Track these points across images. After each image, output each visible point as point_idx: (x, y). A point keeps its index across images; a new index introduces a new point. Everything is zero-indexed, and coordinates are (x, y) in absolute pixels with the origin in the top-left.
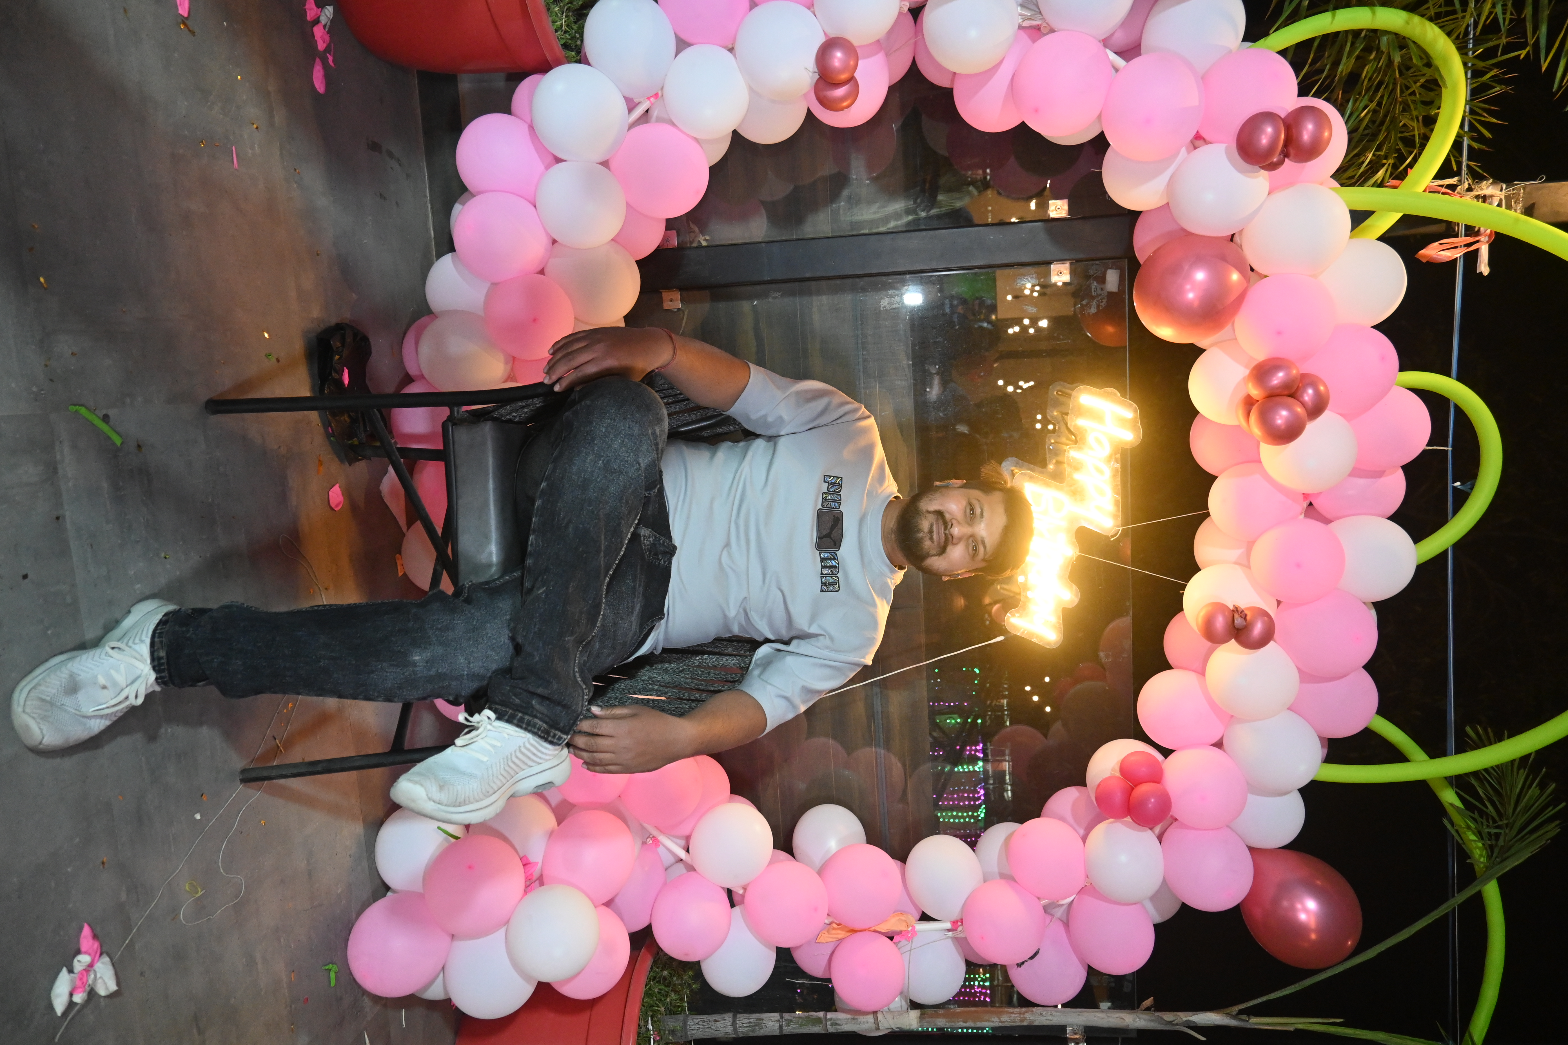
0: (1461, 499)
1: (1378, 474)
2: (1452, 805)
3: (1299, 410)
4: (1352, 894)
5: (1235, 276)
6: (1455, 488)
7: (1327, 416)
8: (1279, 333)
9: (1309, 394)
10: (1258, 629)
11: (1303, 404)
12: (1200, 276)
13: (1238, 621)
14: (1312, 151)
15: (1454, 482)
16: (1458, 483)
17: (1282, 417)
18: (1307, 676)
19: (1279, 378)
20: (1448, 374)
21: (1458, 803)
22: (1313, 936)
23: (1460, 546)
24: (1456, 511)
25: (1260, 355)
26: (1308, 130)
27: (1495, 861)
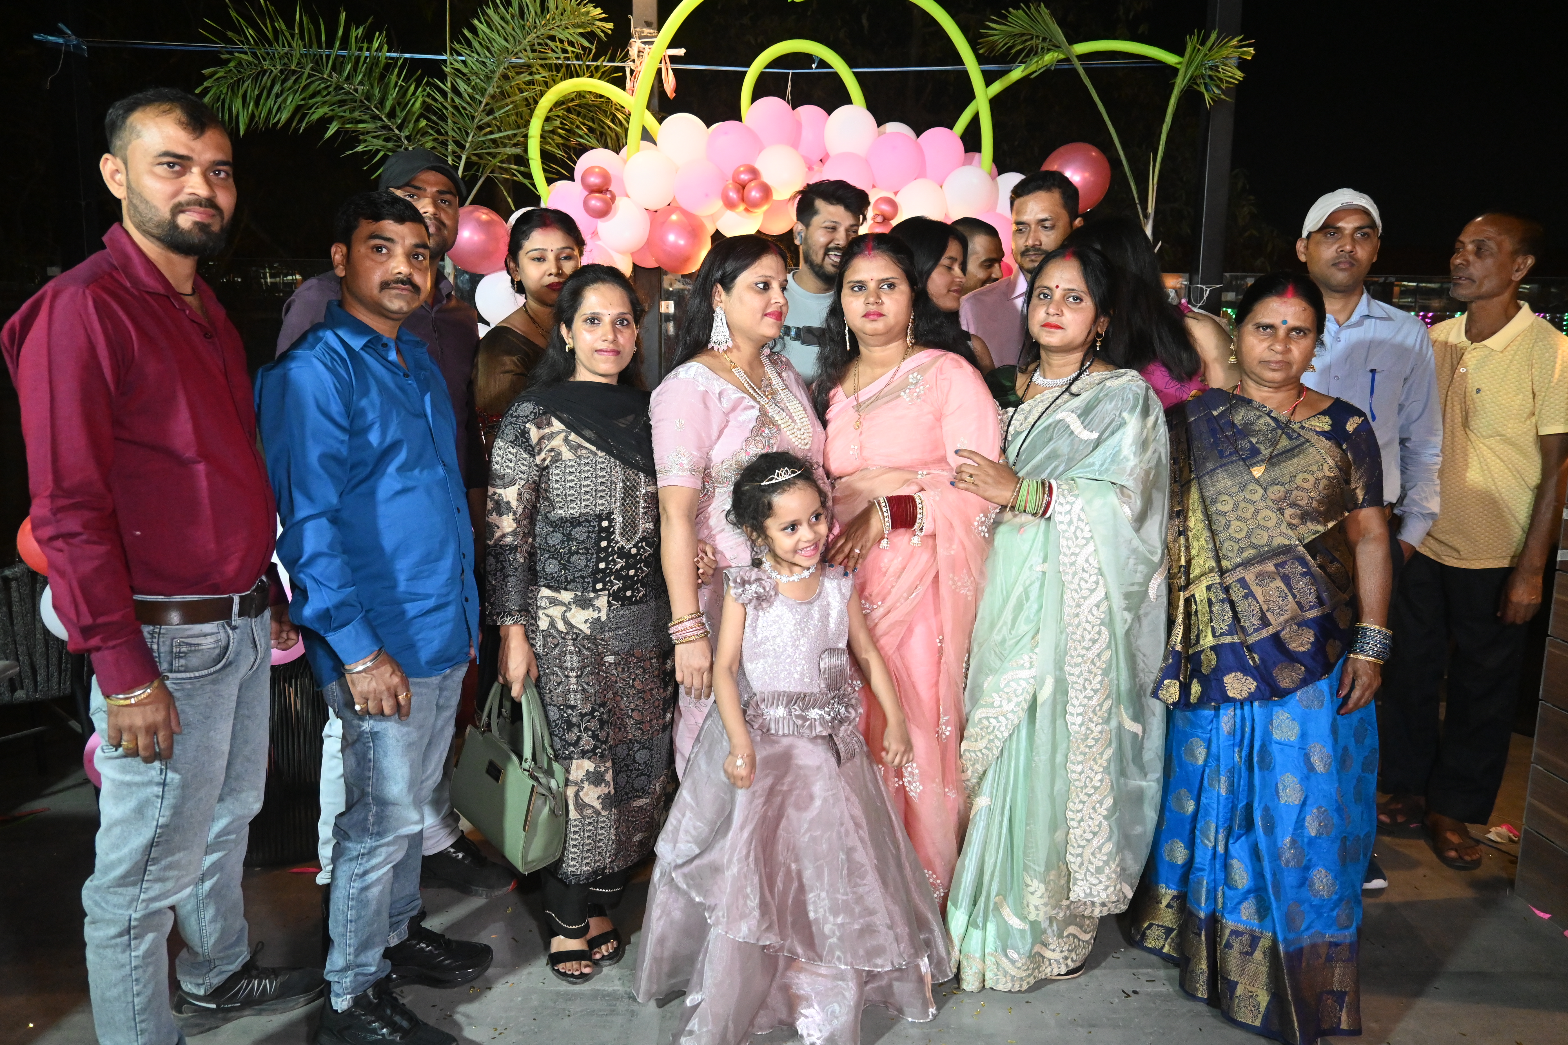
0: (823, 64)
1: (799, 125)
2: (1022, 71)
3: (753, 184)
4: (1062, 149)
5: (674, 217)
6: (816, 67)
7: (758, 166)
8: (707, 195)
9: (744, 177)
10: (885, 208)
11: (750, 181)
12: (672, 238)
13: (879, 219)
14: (606, 178)
15: (812, 68)
16: (814, 66)
17: (755, 194)
18: (921, 173)
19: (733, 195)
20: (745, 74)
21: (1022, 68)
22: (1087, 175)
23: (851, 64)
24: (830, 67)
25: (720, 203)
26: (594, 180)
27: (1057, 47)
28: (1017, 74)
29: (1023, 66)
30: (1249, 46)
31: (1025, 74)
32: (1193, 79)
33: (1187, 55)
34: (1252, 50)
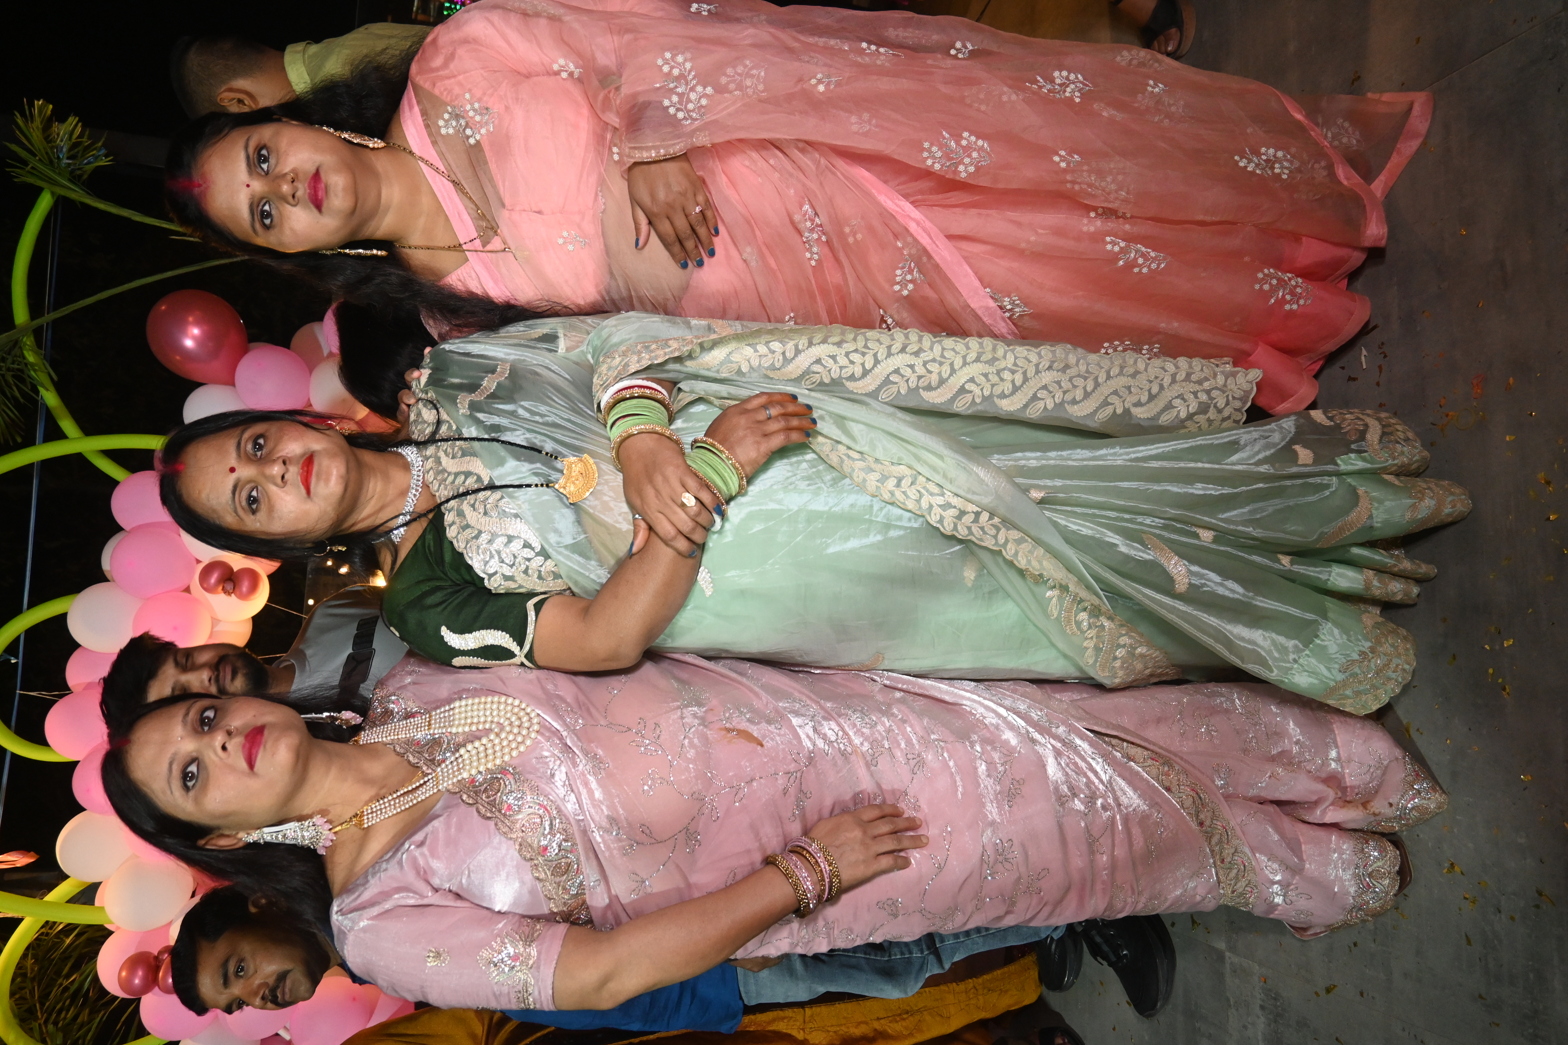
0: (12, 649)
1: (92, 684)
2: (47, 390)
4: (154, 348)
6: (17, 657)
13: (228, 585)
14: (138, 960)
15: (17, 663)
16: (13, 661)
20: (13, 755)
21: (42, 391)
22: (191, 316)
23: (16, 611)
24: (18, 639)
26: (140, 976)
27: (16, 343)
28: (50, 398)
29: (41, 389)
30: (31, 105)
31: (52, 388)
32: (75, 178)
33: (39, 183)
34: (39, 103)
